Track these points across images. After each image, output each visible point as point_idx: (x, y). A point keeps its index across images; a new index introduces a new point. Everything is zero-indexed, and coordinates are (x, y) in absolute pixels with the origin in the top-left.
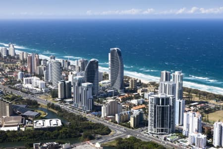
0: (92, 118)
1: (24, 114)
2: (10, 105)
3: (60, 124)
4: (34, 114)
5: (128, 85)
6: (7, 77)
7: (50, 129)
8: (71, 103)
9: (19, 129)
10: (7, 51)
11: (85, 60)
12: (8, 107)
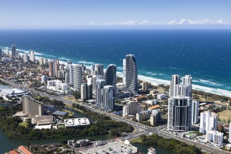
0: (114, 117)
1: (55, 113)
2: (42, 106)
3: (88, 122)
4: (63, 113)
5: (141, 87)
7: (80, 127)
8: (93, 103)
9: (52, 127)
10: (28, 57)
11: (101, 65)
12: (40, 108)
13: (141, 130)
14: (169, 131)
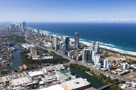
0: (65, 57)
1: (42, 54)
2: (37, 51)
3: (52, 58)
4: (45, 54)
5: (81, 46)
6: (40, 42)
7: (49, 59)
8: (59, 51)
9: (38, 59)
10: (43, 34)
12: (36, 52)
13: (72, 62)
14: (83, 63)
